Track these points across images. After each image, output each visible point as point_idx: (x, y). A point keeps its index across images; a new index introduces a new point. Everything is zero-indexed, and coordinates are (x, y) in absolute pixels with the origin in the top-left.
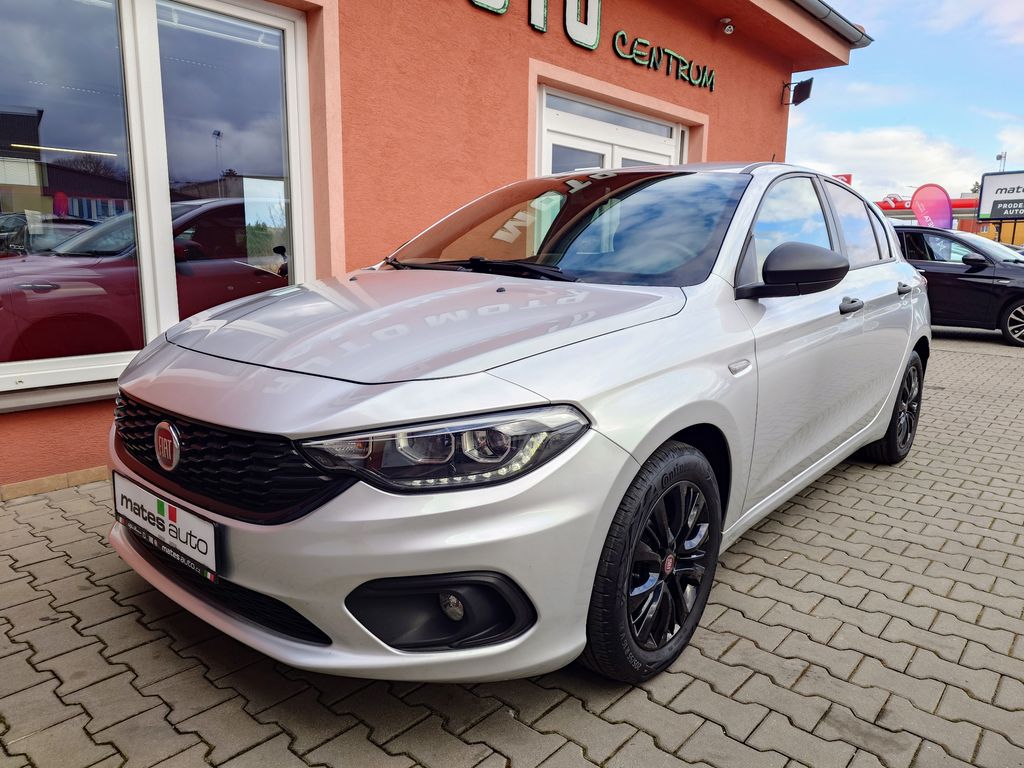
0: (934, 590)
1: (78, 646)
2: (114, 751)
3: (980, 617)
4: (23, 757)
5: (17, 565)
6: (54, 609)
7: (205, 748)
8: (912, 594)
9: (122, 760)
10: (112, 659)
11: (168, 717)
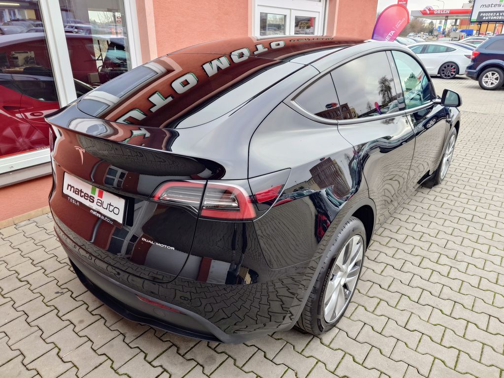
0: (432, 259)
1: (76, 307)
2: (106, 358)
3: (449, 273)
4: (71, 363)
5: (35, 263)
6: (59, 287)
7: (144, 355)
8: (422, 263)
9: (111, 362)
10: (93, 313)
11: (125, 341)
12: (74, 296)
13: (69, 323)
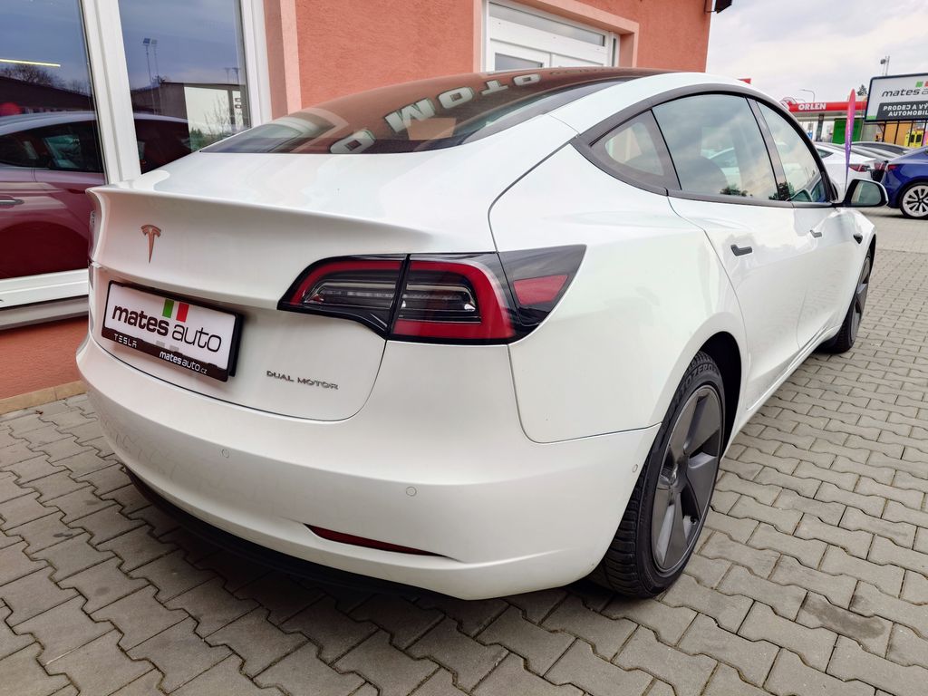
0: (879, 479)
1: (96, 562)
2: (151, 667)
3: (923, 503)
4: (64, 677)
6: (66, 524)
10: (131, 573)
11: (197, 631)
12: (95, 541)
13: (75, 593)
